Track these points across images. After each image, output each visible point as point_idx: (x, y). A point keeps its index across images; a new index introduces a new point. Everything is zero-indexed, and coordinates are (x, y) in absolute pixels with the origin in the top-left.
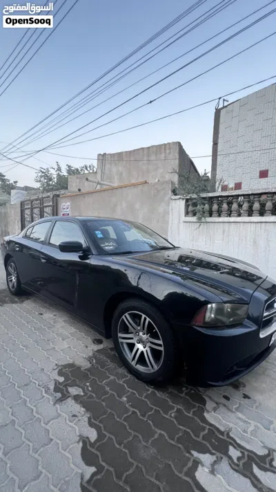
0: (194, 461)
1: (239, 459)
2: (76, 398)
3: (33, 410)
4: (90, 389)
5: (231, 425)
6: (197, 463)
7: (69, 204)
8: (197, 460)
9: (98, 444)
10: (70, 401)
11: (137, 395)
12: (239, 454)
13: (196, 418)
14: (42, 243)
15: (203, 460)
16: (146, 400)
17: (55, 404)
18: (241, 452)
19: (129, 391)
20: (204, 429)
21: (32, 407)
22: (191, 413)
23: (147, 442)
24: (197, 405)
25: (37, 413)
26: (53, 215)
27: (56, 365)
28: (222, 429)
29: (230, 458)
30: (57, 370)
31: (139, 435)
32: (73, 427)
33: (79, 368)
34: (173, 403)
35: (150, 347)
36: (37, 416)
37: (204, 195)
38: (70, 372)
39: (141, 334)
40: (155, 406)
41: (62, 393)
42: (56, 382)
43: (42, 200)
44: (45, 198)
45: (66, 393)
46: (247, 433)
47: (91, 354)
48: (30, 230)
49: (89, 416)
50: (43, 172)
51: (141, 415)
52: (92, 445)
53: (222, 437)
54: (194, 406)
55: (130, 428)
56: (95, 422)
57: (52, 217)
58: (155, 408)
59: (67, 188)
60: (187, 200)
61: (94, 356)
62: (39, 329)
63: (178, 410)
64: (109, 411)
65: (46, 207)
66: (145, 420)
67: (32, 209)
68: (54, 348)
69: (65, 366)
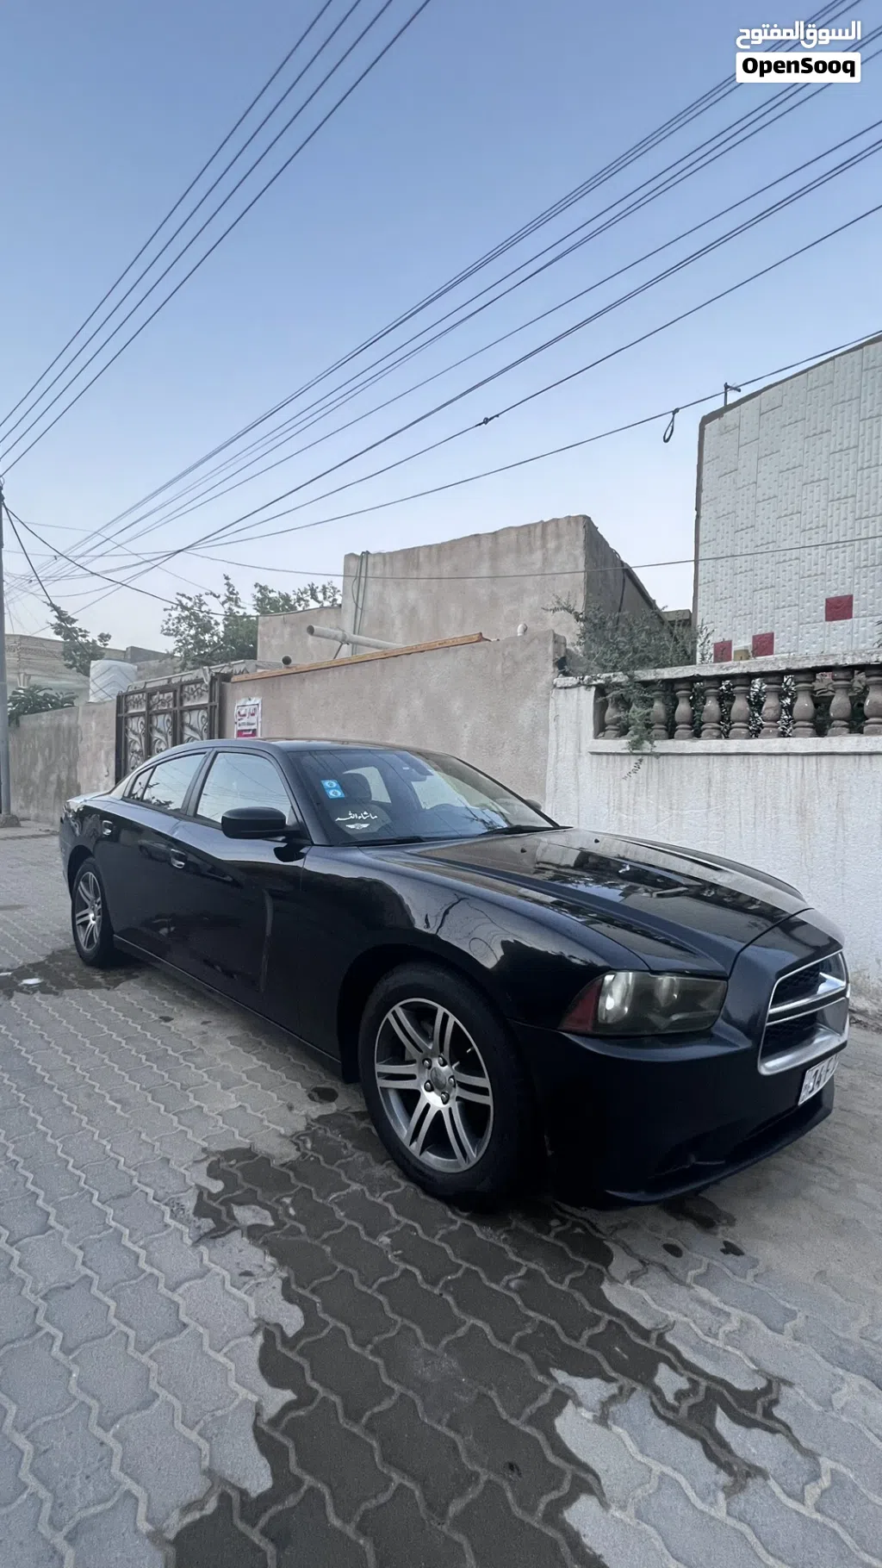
0: (557, 1393)
1: (680, 1395)
2: (254, 1233)
3: (138, 1257)
4: (292, 1211)
5: (673, 1315)
6: (562, 1398)
7: (258, 701)
8: (567, 1391)
9: (303, 1343)
10: (237, 1240)
11: (420, 1232)
12: (683, 1384)
13: (577, 1295)
14: (177, 814)
15: (580, 1393)
16: (443, 1245)
17: (196, 1243)
18: (690, 1380)
19: (398, 1222)
20: (596, 1320)
21: (136, 1249)
22: (567, 1281)
23: (436, 1343)
24: (586, 1263)
25: (149, 1262)
26: (211, 737)
27: (204, 1150)
28: (646, 1323)
29: (657, 1391)
30: (206, 1164)
31: (414, 1326)
32: (242, 1300)
33: (267, 1160)
34: (517, 1255)
35: (458, 1098)
36: (149, 1269)
37: (648, 675)
38: (241, 1169)
39: (436, 1063)
40: (467, 1260)
41: (217, 1220)
42: (201, 1191)
43: (178, 691)
44: (189, 683)
45: (227, 1221)
46: (716, 1336)
47: (301, 1126)
48: (143, 779)
49: (284, 1275)
50: (184, 608)
51: (426, 1280)
52: (289, 1342)
53: (644, 1343)
54: (578, 1266)
55: (393, 1310)
56: (301, 1291)
57: (206, 742)
58: (465, 1265)
59: (252, 654)
60: (601, 691)
61: (310, 1132)
62: (160, 1058)
63: (530, 1274)
64: (340, 1267)
65: (191, 709)
66: (437, 1291)
67: (149, 717)
68: (199, 1107)
69: (228, 1155)
